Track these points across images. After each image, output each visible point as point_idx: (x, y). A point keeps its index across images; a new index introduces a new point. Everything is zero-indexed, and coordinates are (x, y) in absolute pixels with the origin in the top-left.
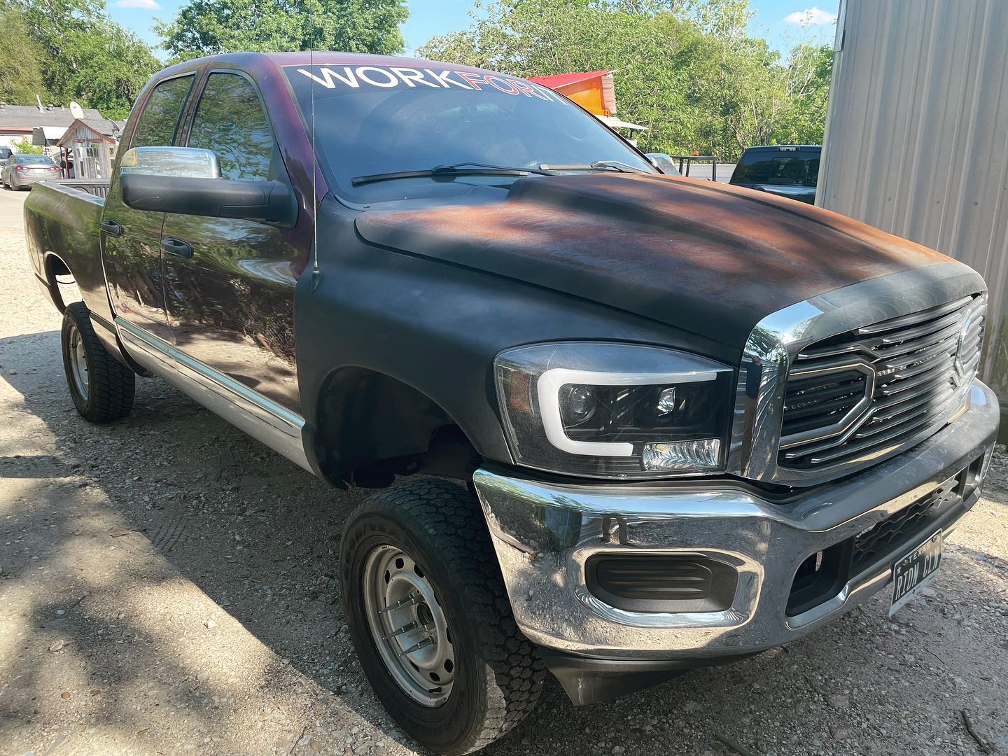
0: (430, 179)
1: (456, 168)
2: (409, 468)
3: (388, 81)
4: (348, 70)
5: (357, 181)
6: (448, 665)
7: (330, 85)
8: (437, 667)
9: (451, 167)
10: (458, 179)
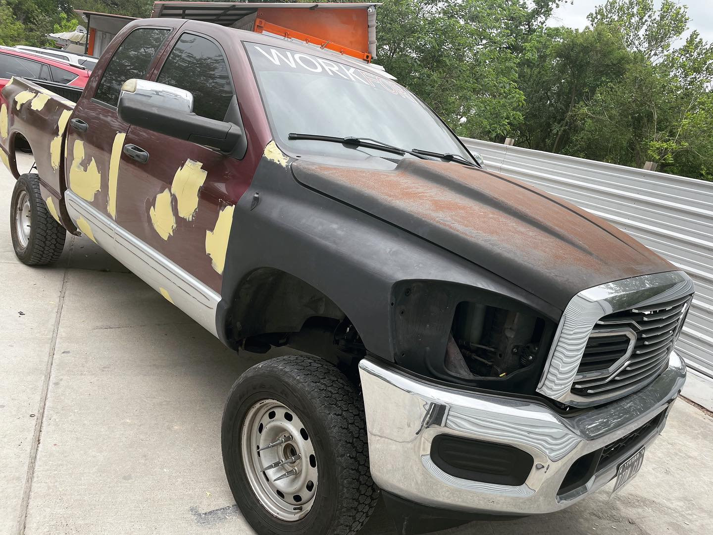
0: (341, 144)
1: (361, 140)
2: (281, 341)
3: (316, 68)
4: (289, 54)
5: (292, 135)
6: (310, 487)
7: (277, 62)
8: (300, 489)
9: (357, 139)
10: (360, 148)
